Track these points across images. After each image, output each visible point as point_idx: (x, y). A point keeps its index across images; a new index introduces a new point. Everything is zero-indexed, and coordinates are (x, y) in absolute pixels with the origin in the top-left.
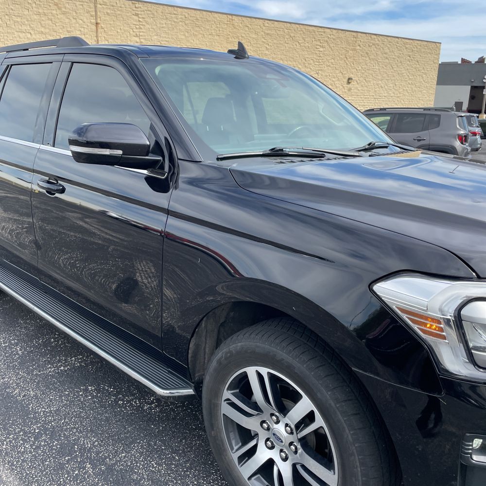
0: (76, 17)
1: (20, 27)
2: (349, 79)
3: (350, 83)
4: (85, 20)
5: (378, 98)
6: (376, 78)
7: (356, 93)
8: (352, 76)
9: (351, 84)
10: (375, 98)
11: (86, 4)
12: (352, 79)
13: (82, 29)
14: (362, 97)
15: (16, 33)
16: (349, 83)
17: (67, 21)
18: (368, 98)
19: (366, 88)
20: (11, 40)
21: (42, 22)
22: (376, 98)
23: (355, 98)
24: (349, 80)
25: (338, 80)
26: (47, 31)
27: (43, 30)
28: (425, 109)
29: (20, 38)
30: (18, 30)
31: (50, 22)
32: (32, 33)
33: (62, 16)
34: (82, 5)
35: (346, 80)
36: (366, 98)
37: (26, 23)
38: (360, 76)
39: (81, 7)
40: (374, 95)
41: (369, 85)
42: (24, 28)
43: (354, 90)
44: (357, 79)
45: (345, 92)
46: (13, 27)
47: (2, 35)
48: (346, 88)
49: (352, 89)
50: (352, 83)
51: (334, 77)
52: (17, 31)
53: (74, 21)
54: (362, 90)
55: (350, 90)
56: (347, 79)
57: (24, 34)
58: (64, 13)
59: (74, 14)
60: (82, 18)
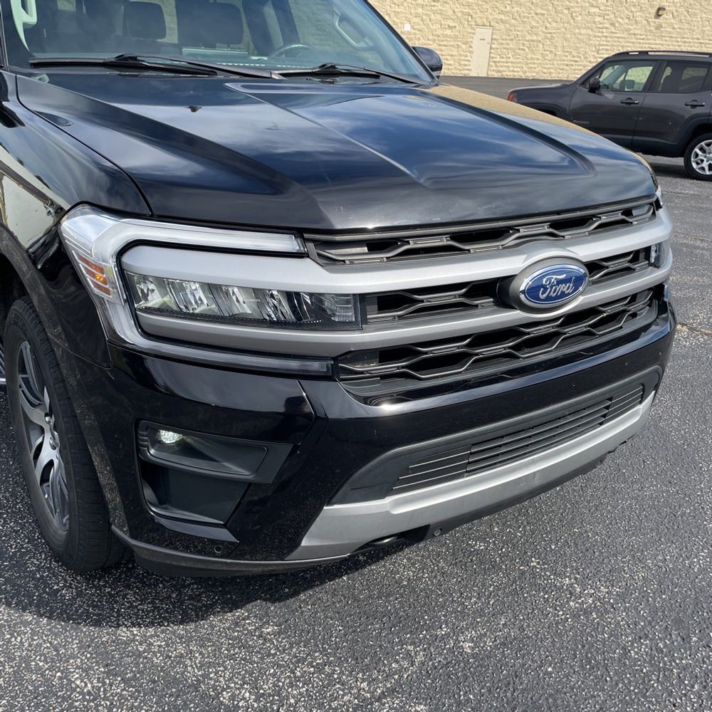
2: (659, 9)
3: (660, 15)
5: (707, 43)
6: (707, 9)
7: (670, 33)
8: (665, 4)
9: (661, 18)
10: (701, 43)
12: (664, 9)
14: (679, 40)
16: (658, 15)
18: (690, 42)
19: (686, 26)
22: (703, 43)
23: (666, 41)
24: (659, 12)
25: (641, 10)
35: (654, 11)
36: (685, 42)
38: (679, 5)
40: (700, 37)
41: (692, 21)
43: (665, 28)
44: (673, 9)
45: (651, 31)
48: (652, 24)
49: (663, 26)
50: (665, 16)
51: (634, 6)
54: (680, 28)
55: (659, 27)
56: (656, 9)
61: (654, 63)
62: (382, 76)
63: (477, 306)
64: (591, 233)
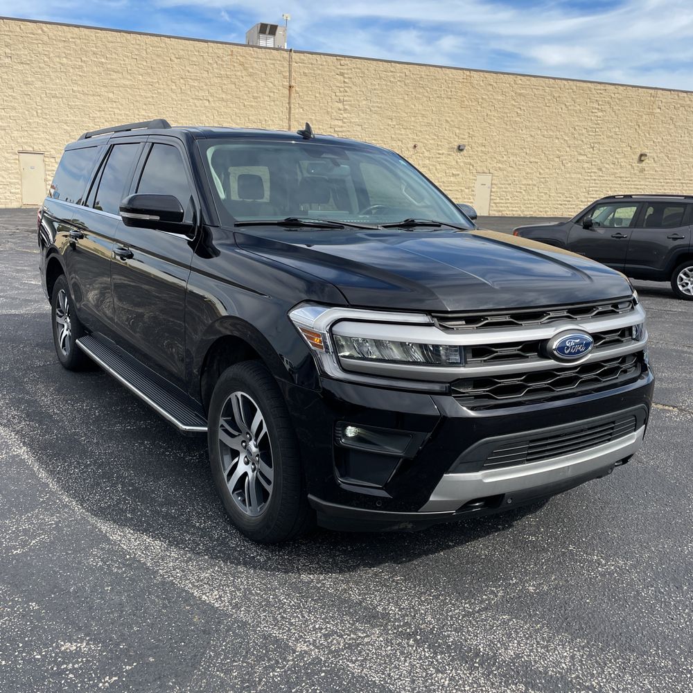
0: (265, 80)
1: (197, 93)
2: (641, 155)
3: (643, 161)
4: (276, 82)
5: (688, 183)
6: (685, 154)
7: (652, 175)
8: (646, 151)
9: (644, 163)
10: (682, 183)
11: (278, 62)
12: (646, 155)
13: (272, 95)
14: (662, 181)
15: (191, 100)
16: (641, 161)
17: (254, 84)
18: (672, 183)
19: (668, 169)
20: (184, 109)
21: (224, 87)
22: (685, 183)
23: (650, 182)
24: (642, 158)
25: (625, 157)
26: (229, 97)
27: (224, 96)
28: (686, 197)
29: (196, 106)
30: (194, 97)
31: (233, 86)
32: (211, 99)
33: (248, 78)
34: (274, 64)
35: (637, 157)
36: (667, 183)
37: (205, 87)
38: (659, 151)
39: (272, 66)
40: (681, 178)
41: (672, 164)
42: (201, 94)
43: (648, 171)
44: (655, 155)
45: (635, 174)
46: (189, 93)
47: (175, 103)
48: (636, 168)
49: (646, 169)
50: (647, 161)
51: (618, 153)
52: (193, 99)
53: (262, 84)
54: (662, 171)
55: (642, 170)
56: (639, 155)
57: (201, 102)
58: (250, 75)
59: (263, 76)
60: (272, 80)
61: (637, 204)
62: (442, 226)
63: (528, 357)
64: (593, 317)
